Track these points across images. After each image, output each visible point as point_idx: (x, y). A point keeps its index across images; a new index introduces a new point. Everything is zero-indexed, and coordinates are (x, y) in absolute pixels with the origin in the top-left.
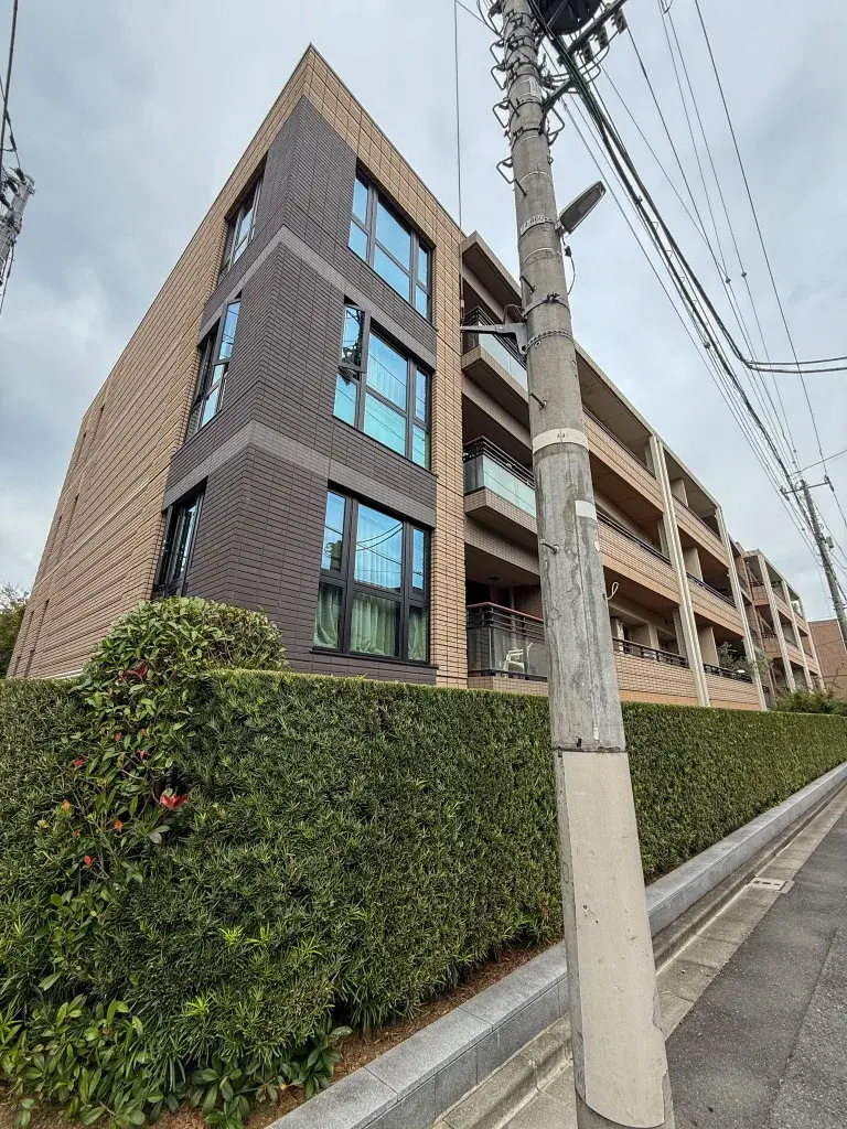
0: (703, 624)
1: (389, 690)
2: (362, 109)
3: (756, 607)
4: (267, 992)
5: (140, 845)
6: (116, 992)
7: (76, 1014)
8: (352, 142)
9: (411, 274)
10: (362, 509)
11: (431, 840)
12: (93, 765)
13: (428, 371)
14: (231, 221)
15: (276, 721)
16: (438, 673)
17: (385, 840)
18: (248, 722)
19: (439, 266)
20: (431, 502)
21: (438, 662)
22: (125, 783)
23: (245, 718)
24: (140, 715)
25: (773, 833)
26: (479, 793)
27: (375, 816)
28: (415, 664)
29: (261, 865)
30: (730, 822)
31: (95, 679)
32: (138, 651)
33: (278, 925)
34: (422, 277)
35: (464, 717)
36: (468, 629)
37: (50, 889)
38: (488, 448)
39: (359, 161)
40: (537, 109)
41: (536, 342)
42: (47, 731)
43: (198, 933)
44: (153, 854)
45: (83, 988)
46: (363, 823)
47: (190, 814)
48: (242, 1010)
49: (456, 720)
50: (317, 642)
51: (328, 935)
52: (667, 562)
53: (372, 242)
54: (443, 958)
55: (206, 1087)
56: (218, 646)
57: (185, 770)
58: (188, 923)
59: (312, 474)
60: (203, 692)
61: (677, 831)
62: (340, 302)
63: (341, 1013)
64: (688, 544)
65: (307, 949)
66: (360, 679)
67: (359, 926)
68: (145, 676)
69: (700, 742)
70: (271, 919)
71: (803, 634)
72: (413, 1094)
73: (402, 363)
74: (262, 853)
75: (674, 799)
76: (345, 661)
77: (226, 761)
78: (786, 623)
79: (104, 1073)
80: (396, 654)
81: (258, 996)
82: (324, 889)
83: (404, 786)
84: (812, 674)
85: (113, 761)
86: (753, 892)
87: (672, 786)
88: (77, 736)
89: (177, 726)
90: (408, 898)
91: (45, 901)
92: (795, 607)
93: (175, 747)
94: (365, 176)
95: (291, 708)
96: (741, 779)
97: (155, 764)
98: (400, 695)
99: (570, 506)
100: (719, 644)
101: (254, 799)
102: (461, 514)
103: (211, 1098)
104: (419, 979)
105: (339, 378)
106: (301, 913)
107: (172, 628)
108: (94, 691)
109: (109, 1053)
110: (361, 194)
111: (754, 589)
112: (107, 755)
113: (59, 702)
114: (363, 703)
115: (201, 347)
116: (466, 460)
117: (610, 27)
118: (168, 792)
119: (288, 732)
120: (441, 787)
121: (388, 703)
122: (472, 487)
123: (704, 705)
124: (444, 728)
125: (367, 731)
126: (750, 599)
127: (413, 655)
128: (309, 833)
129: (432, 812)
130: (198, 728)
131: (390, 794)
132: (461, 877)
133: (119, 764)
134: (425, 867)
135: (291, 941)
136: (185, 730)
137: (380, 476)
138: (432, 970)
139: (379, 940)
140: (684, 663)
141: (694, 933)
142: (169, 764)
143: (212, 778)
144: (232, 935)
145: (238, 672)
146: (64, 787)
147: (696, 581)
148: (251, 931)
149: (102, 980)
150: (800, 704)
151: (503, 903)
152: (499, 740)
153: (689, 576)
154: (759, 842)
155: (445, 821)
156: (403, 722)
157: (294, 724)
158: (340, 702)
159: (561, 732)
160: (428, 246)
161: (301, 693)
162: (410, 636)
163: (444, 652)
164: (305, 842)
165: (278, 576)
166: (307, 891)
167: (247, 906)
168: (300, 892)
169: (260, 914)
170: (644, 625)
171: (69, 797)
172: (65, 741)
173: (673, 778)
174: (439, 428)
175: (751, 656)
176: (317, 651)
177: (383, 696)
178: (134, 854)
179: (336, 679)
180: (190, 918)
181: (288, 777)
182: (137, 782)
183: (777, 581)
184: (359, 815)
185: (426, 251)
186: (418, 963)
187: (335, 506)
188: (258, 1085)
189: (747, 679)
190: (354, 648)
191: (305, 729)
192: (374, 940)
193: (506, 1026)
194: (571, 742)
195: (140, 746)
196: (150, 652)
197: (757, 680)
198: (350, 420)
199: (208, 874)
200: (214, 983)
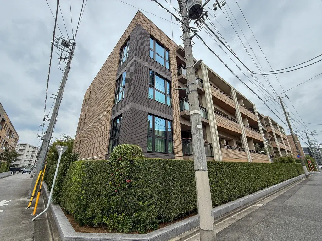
0: (249, 139)
1: (165, 161)
2: (151, 22)
3: (269, 132)
4: (147, 212)
5: (124, 189)
6: (123, 212)
7: (117, 215)
8: (149, 31)
9: (164, 58)
10: (156, 118)
11: (174, 189)
12: (114, 175)
13: (170, 82)
14: (122, 50)
15: (145, 167)
16: (175, 155)
17: (165, 189)
18: (140, 167)
19: (171, 55)
20: (172, 115)
21: (176, 153)
22: (120, 178)
23: (140, 166)
24: (121, 166)
25: (265, 194)
26: (184, 181)
27: (163, 184)
28: (170, 153)
29: (144, 192)
30: (251, 191)
31: (113, 160)
32: (119, 155)
33: (148, 202)
34: (167, 59)
35: (180, 166)
36: (182, 144)
37: (110, 196)
38: (185, 100)
39: (151, 35)
40: (189, 40)
41: (190, 92)
42: (105, 170)
43: (135, 202)
44: (126, 190)
45: (117, 211)
46: (161, 185)
47: (132, 183)
48: (143, 215)
49: (178, 166)
50: (148, 150)
51: (156, 205)
52: (237, 123)
53: (155, 53)
54: (177, 211)
55: (138, 228)
56: (133, 153)
57: (130, 176)
58: (133, 201)
59: (145, 112)
60: (132, 162)
61: (234, 192)
62: (149, 70)
63: (159, 218)
64: (244, 117)
65: (153, 206)
66: (159, 159)
67: (162, 203)
68: (121, 160)
69: (241, 171)
70: (147, 201)
71: (284, 139)
72: (173, 231)
73: (163, 81)
74: (144, 189)
75: (233, 184)
76: (154, 154)
77: (137, 174)
78: (278, 136)
79: (122, 225)
80: (166, 151)
81: (146, 213)
82: (155, 196)
83: (168, 179)
84: (288, 151)
85: (118, 174)
86: (255, 206)
87: (232, 181)
88: (111, 170)
89: (128, 168)
90: (170, 200)
91: (109, 198)
92: (282, 132)
93: (128, 172)
94: (152, 37)
95: (147, 164)
96: (255, 180)
97: (125, 175)
98: (167, 162)
99: (197, 126)
100: (255, 144)
101: (142, 181)
102: (179, 116)
103: (139, 229)
104: (173, 214)
105: (149, 88)
106: (151, 200)
107: (125, 151)
108: (113, 162)
109: (123, 221)
110: (152, 41)
111: (267, 127)
112: (117, 173)
113: (107, 164)
114: (160, 163)
115: (117, 81)
116: (180, 102)
117: (205, 17)
118: (127, 180)
119: (147, 169)
120: (176, 179)
121: (165, 163)
122: (182, 109)
123: (250, 162)
124: (176, 168)
125: (161, 169)
126: (266, 130)
127: (169, 151)
128: (152, 187)
129: (174, 184)
130: (131, 168)
131: (166, 180)
132: (180, 197)
133: (119, 175)
134: (173, 194)
135: (150, 205)
136: (129, 169)
137: (160, 110)
138: (176, 213)
139: (165, 206)
140: (244, 150)
141: (236, 214)
142: (127, 175)
143: (135, 177)
144: (141, 203)
145: (137, 158)
146: (110, 179)
147: (247, 127)
148: (144, 202)
149: (120, 210)
150: (282, 160)
151: (190, 203)
152: (188, 170)
153: (244, 126)
154: (258, 196)
155: (177, 186)
156: (168, 167)
157: (148, 167)
158: (156, 163)
159: (196, 168)
160: (168, 50)
161: (149, 162)
162: (169, 147)
163: (177, 150)
164: (152, 188)
165: (139, 136)
166: (152, 197)
167: (143, 198)
168: (151, 197)
169: (145, 199)
170: (232, 140)
171: (111, 181)
172: (109, 171)
173: (233, 179)
174: (173, 96)
175: (266, 147)
176: (148, 152)
177: (163, 162)
178: (123, 190)
179: (155, 159)
180: (133, 200)
181: (148, 177)
182: (122, 178)
183: (275, 124)
184: (160, 184)
185: (168, 51)
186: (173, 212)
187: (150, 118)
188: (147, 227)
189: (265, 153)
190: (156, 151)
191: (150, 168)
192: (164, 206)
193: (190, 224)
194: (197, 169)
195: (122, 172)
196: (122, 155)
197: (268, 154)
198: (152, 98)
199: (136, 193)
200: (139, 211)
